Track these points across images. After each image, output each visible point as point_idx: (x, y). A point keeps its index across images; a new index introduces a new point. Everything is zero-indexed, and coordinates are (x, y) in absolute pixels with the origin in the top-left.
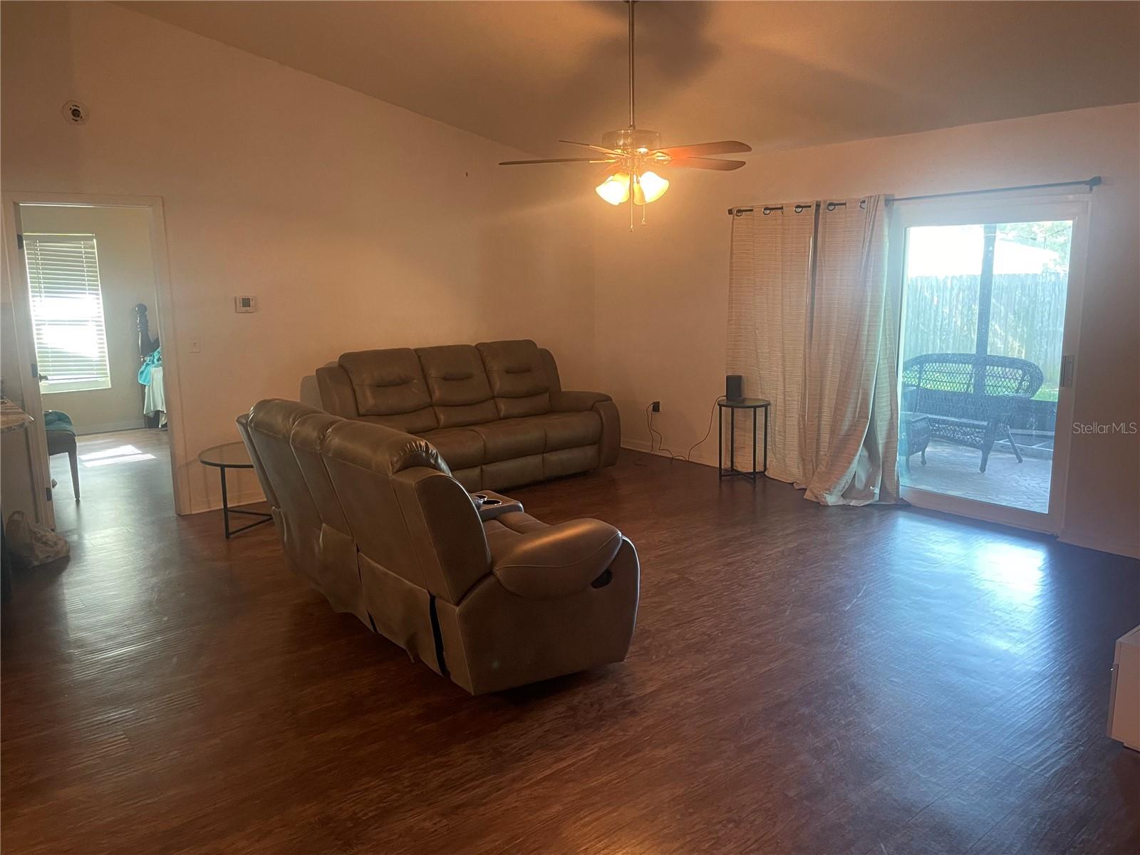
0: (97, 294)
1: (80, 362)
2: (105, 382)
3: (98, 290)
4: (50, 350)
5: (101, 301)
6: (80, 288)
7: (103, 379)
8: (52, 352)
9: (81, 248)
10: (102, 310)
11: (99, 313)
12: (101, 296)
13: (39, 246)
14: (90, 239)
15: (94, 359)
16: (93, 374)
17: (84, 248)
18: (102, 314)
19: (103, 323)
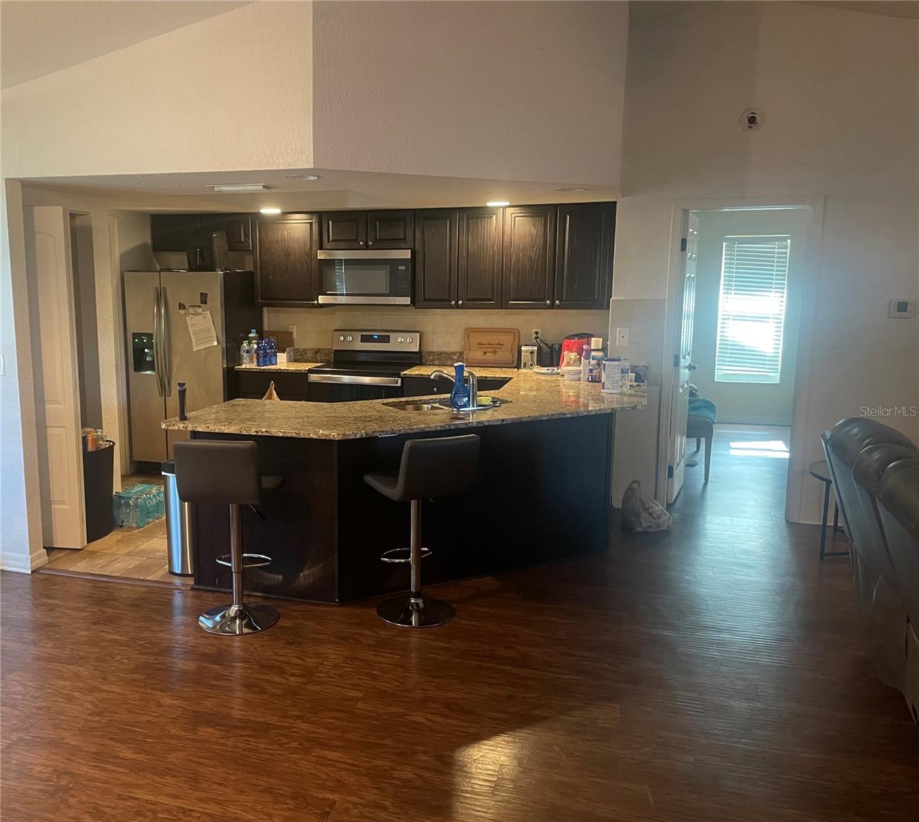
0: (783, 293)
1: (753, 356)
2: (775, 378)
3: (783, 289)
4: (729, 343)
5: (785, 299)
6: (767, 287)
7: (774, 374)
8: (731, 345)
9: (774, 248)
10: (784, 308)
11: (781, 310)
12: (785, 295)
13: (737, 247)
14: (785, 239)
15: (768, 355)
16: (765, 368)
17: (778, 248)
18: (783, 313)
19: (783, 321)
